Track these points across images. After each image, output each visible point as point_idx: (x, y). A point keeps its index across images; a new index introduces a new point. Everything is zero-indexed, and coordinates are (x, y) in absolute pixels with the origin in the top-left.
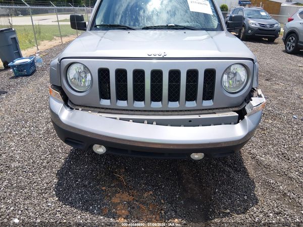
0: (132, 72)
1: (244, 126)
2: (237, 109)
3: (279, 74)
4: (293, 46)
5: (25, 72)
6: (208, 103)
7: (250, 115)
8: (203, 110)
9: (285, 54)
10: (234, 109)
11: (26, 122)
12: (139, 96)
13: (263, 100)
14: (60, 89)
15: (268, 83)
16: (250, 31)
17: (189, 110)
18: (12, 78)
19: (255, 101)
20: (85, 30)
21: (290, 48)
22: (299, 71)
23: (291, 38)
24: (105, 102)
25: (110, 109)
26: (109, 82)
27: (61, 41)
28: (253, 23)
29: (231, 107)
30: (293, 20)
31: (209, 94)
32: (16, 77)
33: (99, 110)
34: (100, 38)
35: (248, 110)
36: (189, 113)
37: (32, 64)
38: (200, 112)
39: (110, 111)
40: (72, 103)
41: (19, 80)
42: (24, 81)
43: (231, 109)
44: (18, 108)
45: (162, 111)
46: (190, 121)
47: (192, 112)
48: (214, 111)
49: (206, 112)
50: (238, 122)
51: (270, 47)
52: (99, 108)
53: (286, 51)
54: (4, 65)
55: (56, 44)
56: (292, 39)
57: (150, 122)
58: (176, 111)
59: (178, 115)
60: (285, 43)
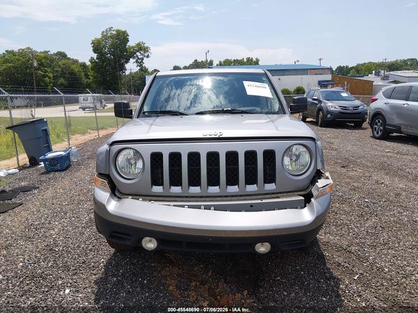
0: (187, 154)
1: (312, 210)
2: (302, 193)
3: (359, 161)
4: (381, 130)
5: (58, 167)
6: (270, 187)
7: (317, 198)
8: (266, 194)
9: (372, 140)
10: (300, 193)
11: (65, 214)
12: (194, 180)
13: (330, 181)
14: (107, 177)
15: (344, 170)
16: (329, 116)
17: (249, 195)
18: (43, 174)
19: (321, 183)
20: (131, 118)
21: (378, 133)
22: (384, 156)
23: (377, 121)
24: (157, 189)
25: (162, 196)
26: (162, 167)
27: (97, 134)
28: (333, 106)
29: (296, 191)
30: (376, 100)
31: (270, 177)
32: (48, 172)
33: (150, 198)
34: (149, 126)
35: (315, 193)
36: (250, 197)
37: (67, 157)
38: (263, 197)
39: (162, 198)
40: (121, 193)
41: (51, 175)
42: (58, 176)
43: (296, 193)
44: (54, 201)
45: (220, 197)
46: (252, 206)
47: (254, 197)
48: (278, 195)
49: (269, 196)
50: (305, 206)
51: (356, 133)
52: (150, 196)
53: (374, 137)
54: (30, 161)
55: (91, 138)
56: (379, 121)
57: (207, 208)
58: (236, 196)
59: (238, 200)
60: (372, 127)
